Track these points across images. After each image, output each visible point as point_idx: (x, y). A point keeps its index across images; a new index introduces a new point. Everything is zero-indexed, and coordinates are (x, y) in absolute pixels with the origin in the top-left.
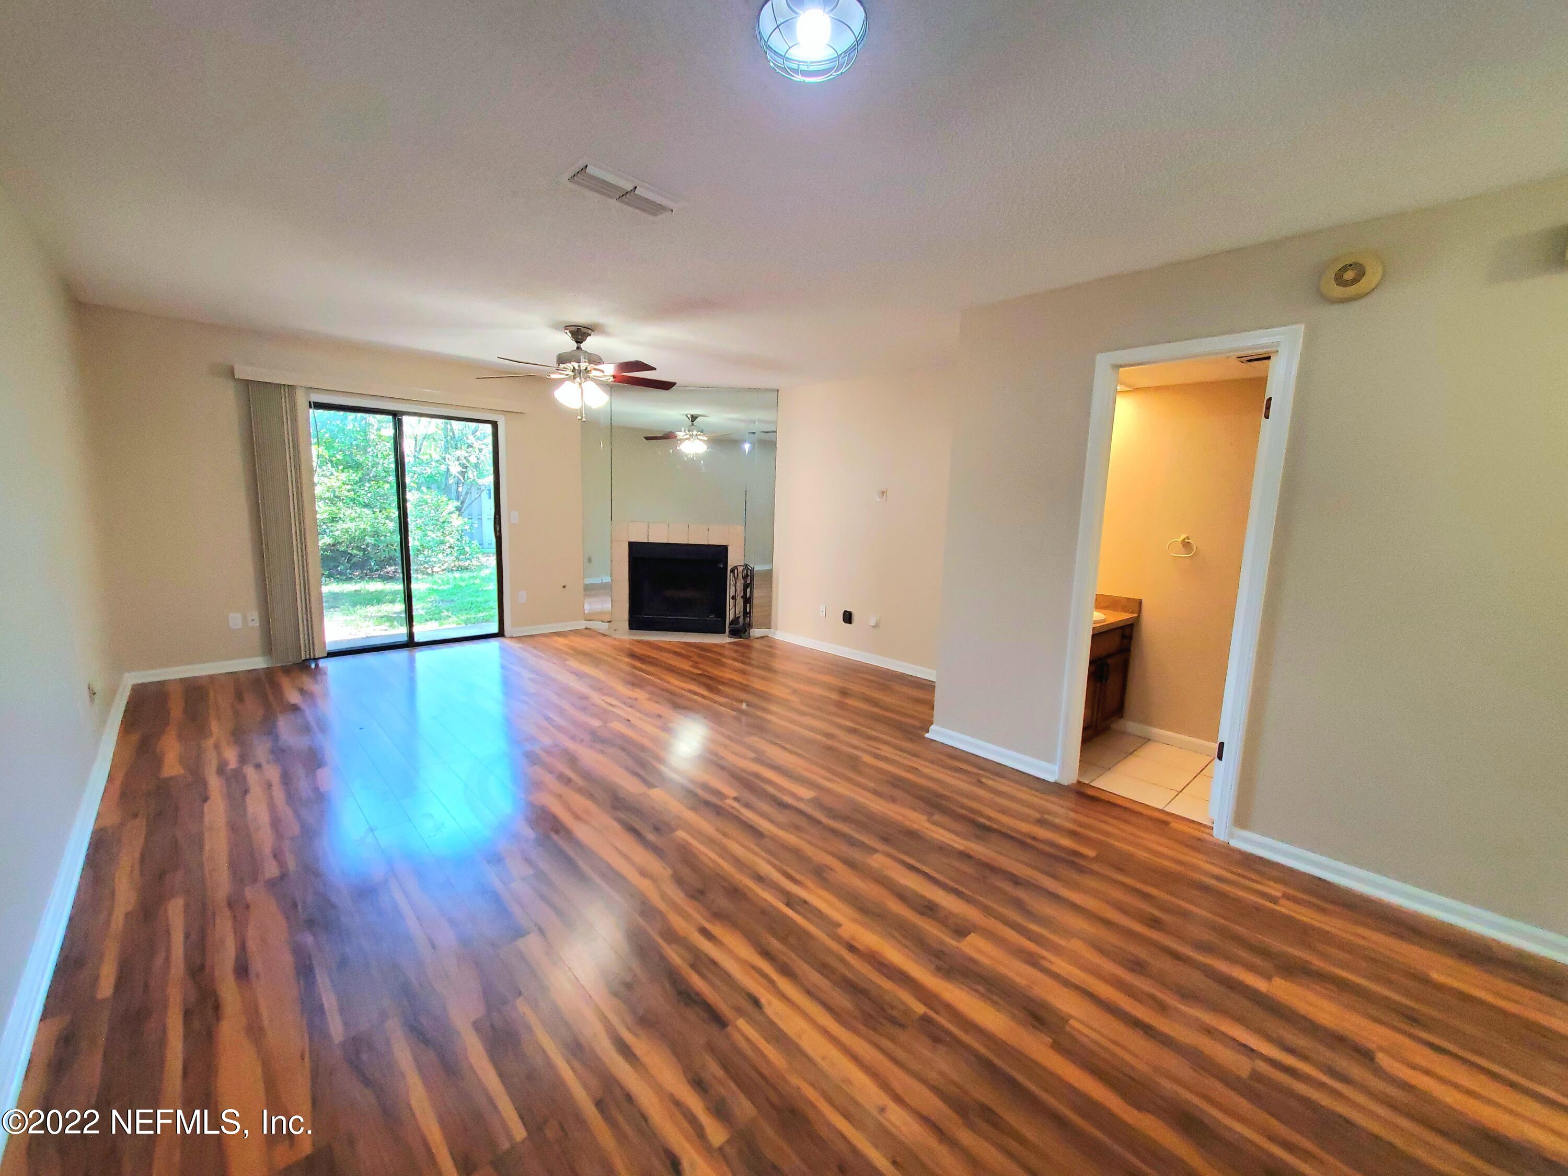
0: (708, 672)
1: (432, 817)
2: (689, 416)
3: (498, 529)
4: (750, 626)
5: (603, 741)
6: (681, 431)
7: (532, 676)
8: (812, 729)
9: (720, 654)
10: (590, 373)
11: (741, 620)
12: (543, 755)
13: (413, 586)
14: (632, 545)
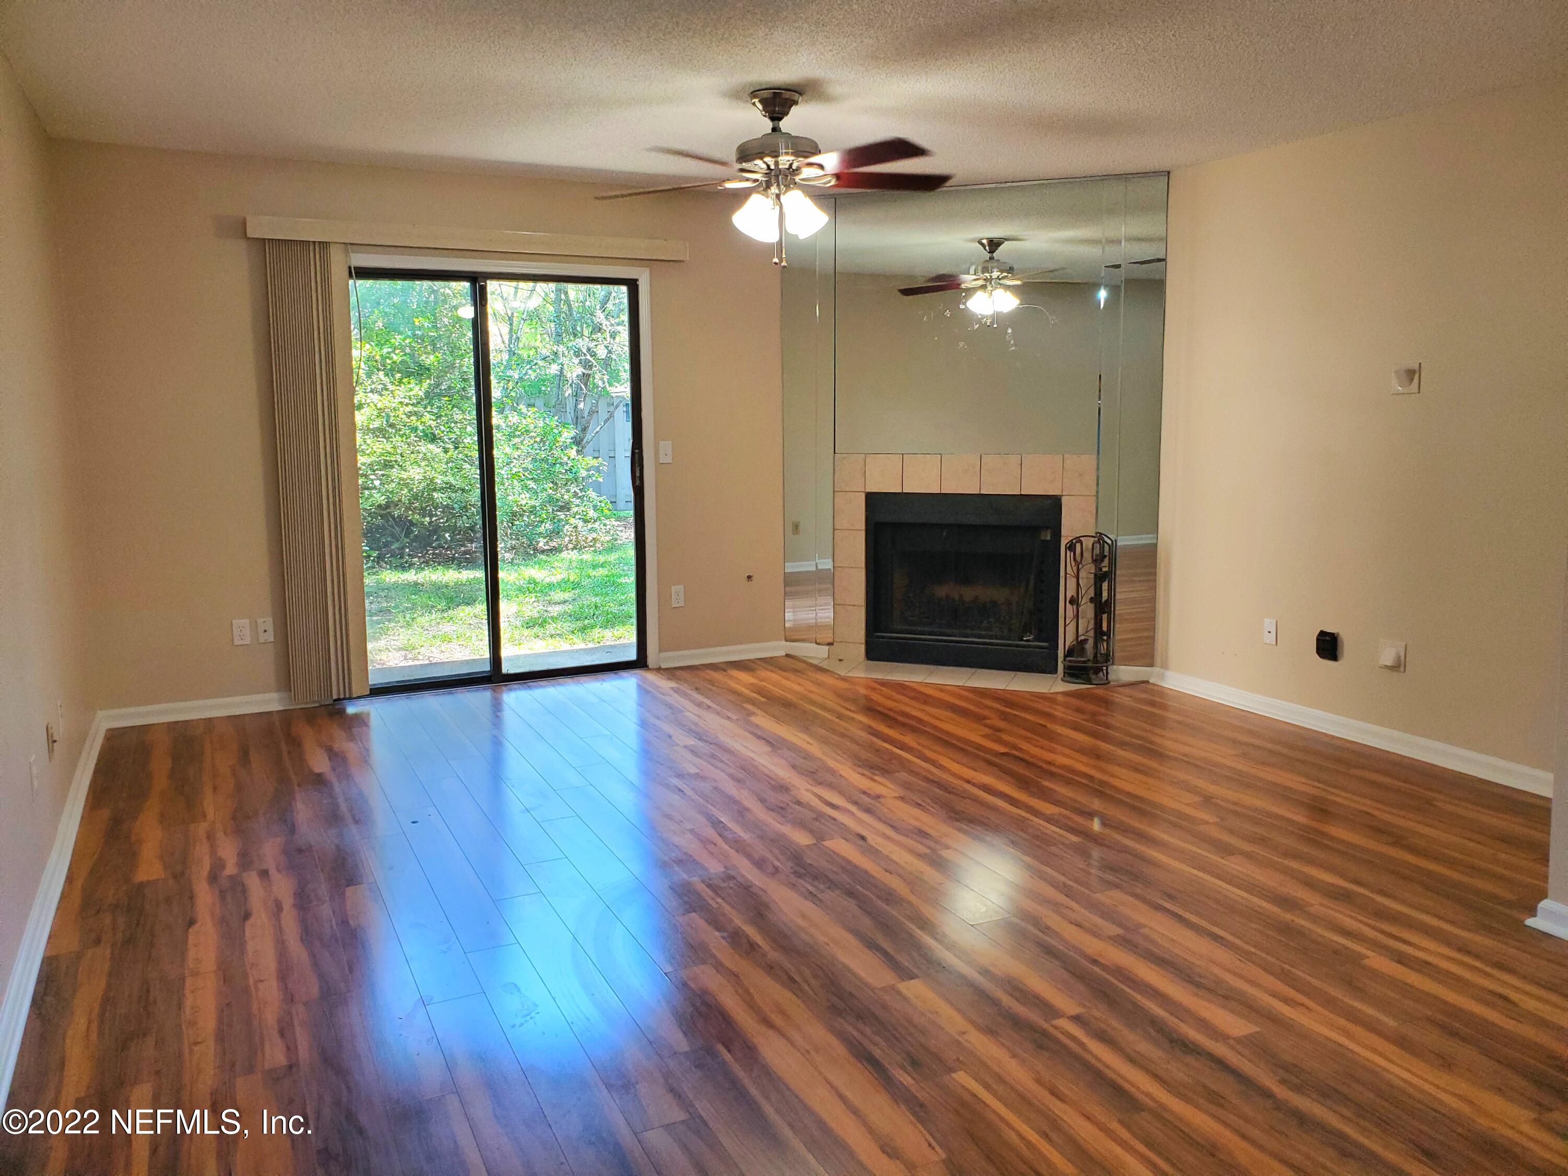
0: (1020, 749)
1: (519, 990)
2: (985, 241)
3: (638, 474)
4: (1108, 658)
5: (816, 876)
6: (968, 273)
7: (691, 742)
8: (1251, 887)
9: (1049, 716)
10: (797, 175)
11: (1089, 646)
12: (707, 893)
13: (501, 575)
14: (874, 501)
